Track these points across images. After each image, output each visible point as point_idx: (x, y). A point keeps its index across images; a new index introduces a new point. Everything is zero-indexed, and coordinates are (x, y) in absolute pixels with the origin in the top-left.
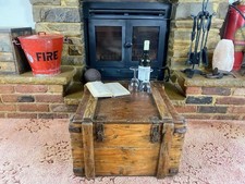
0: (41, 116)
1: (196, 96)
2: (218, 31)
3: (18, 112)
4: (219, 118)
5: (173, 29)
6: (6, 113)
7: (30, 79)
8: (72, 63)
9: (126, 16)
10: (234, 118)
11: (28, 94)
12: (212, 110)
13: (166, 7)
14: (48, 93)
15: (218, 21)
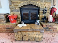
0: (11, 32)
1: (45, 27)
2: (49, 13)
3: (6, 31)
4: (51, 32)
5: (39, 13)
6: (3, 31)
7: (9, 24)
8: (18, 20)
9: (29, 11)
11: (8, 27)
12: (49, 30)
13: (38, 9)
14: (13, 27)
15: (49, 11)
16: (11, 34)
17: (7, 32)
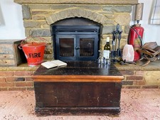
0: (28, 89)
3: (15, 87)
4: (129, 88)
6: (8, 88)
7: (23, 68)
8: (46, 58)
9: (76, 33)
10: (137, 88)
11: (22, 77)
12: (125, 83)
13: (98, 28)
15: (125, 35)
16: (29, 95)
17: (20, 89)
